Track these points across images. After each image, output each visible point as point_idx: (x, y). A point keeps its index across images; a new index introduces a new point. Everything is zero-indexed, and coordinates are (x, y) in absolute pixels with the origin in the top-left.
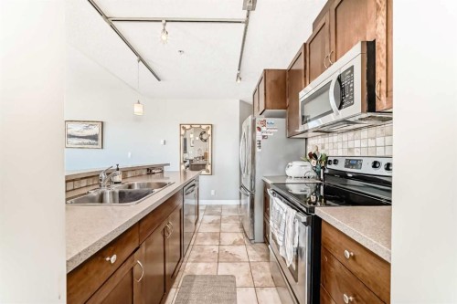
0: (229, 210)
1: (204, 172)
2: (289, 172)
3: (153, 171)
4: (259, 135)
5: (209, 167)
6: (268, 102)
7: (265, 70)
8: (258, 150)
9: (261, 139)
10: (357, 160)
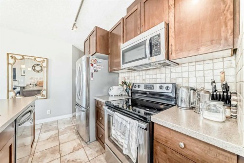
0: (64, 123)
2: (111, 93)
4: (92, 69)
5: (44, 93)
6: (98, 48)
7: (96, 27)
8: (91, 79)
9: (93, 72)
10: (151, 85)
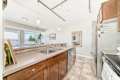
0: (88, 60)
1: (79, 46)
2: (119, 49)
3: (63, 45)
4: (99, 32)
5: (81, 45)
6: (104, 17)
7: (102, 3)
